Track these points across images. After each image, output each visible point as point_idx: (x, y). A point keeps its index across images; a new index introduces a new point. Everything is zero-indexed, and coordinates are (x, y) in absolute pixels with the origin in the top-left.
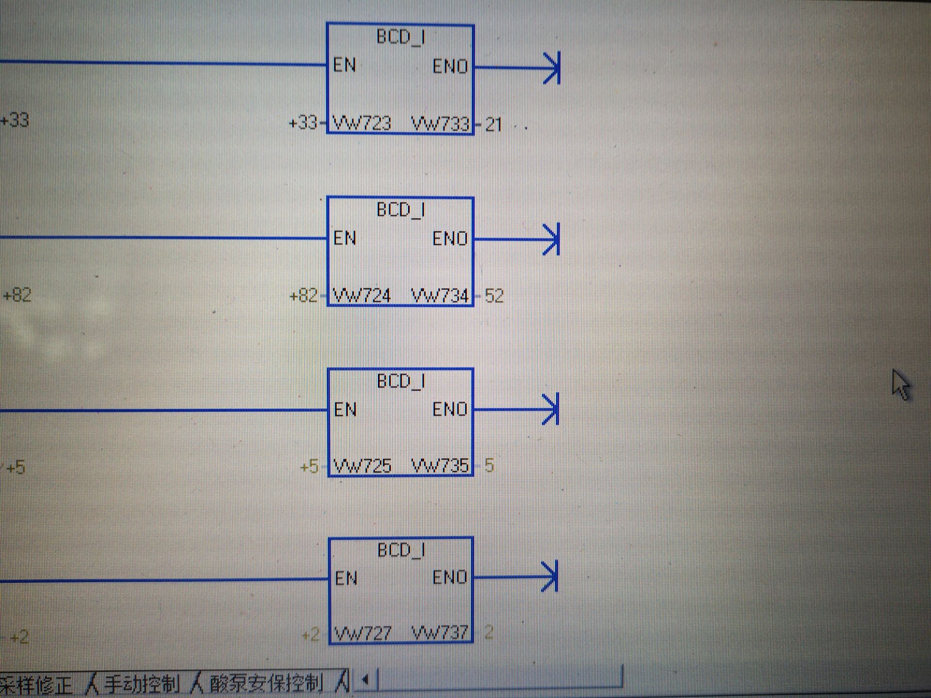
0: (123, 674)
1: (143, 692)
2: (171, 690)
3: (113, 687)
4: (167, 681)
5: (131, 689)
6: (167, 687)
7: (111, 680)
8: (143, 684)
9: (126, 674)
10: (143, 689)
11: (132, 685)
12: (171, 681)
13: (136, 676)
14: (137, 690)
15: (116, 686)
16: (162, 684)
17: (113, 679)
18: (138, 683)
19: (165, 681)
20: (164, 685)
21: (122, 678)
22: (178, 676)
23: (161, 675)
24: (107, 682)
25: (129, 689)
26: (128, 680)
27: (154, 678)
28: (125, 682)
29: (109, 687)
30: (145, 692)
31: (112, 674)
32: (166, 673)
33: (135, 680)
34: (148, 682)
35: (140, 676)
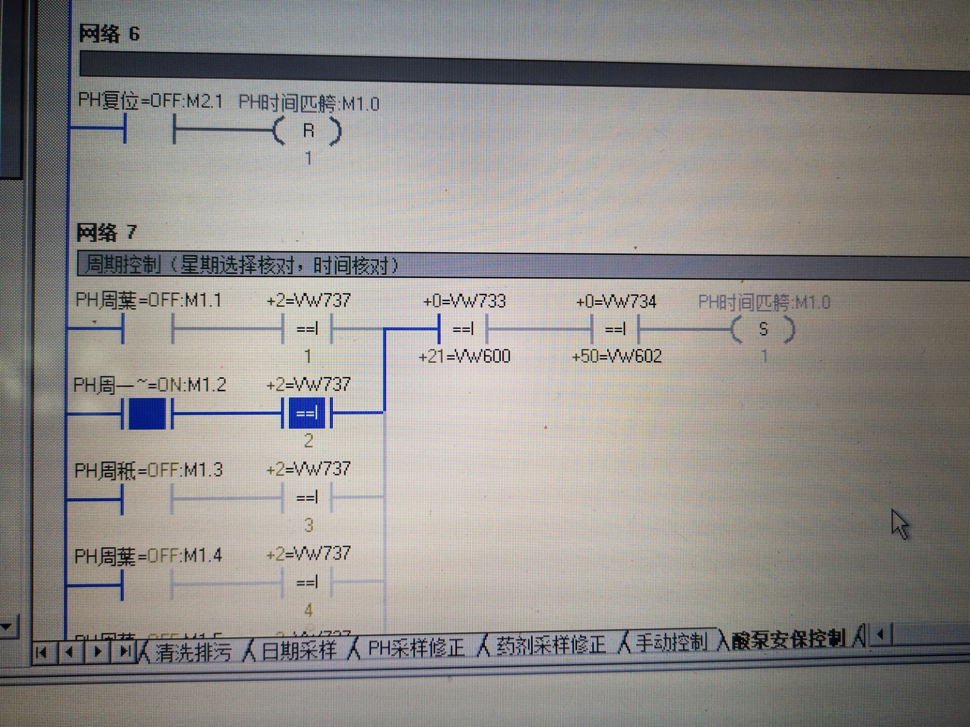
0: (654, 633)
1: (673, 650)
2: (699, 648)
3: (645, 645)
4: (696, 639)
5: (661, 647)
6: (696, 644)
7: (642, 638)
8: (673, 641)
9: (658, 632)
10: (673, 647)
11: (662, 643)
12: (699, 639)
13: (666, 634)
14: (667, 648)
15: (647, 645)
16: (690, 641)
17: (645, 638)
18: (668, 641)
19: (693, 639)
20: (693, 642)
21: (652, 637)
22: (706, 633)
23: (689, 633)
24: (639, 640)
25: (659, 648)
26: (658, 638)
27: (684, 636)
28: (655, 640)
29: (641, 645)
30: (674, 650)
31: (643, 633)
32: (695, 630)
33: (666, 638)
34: (678, 640)
35: (670, 634)
